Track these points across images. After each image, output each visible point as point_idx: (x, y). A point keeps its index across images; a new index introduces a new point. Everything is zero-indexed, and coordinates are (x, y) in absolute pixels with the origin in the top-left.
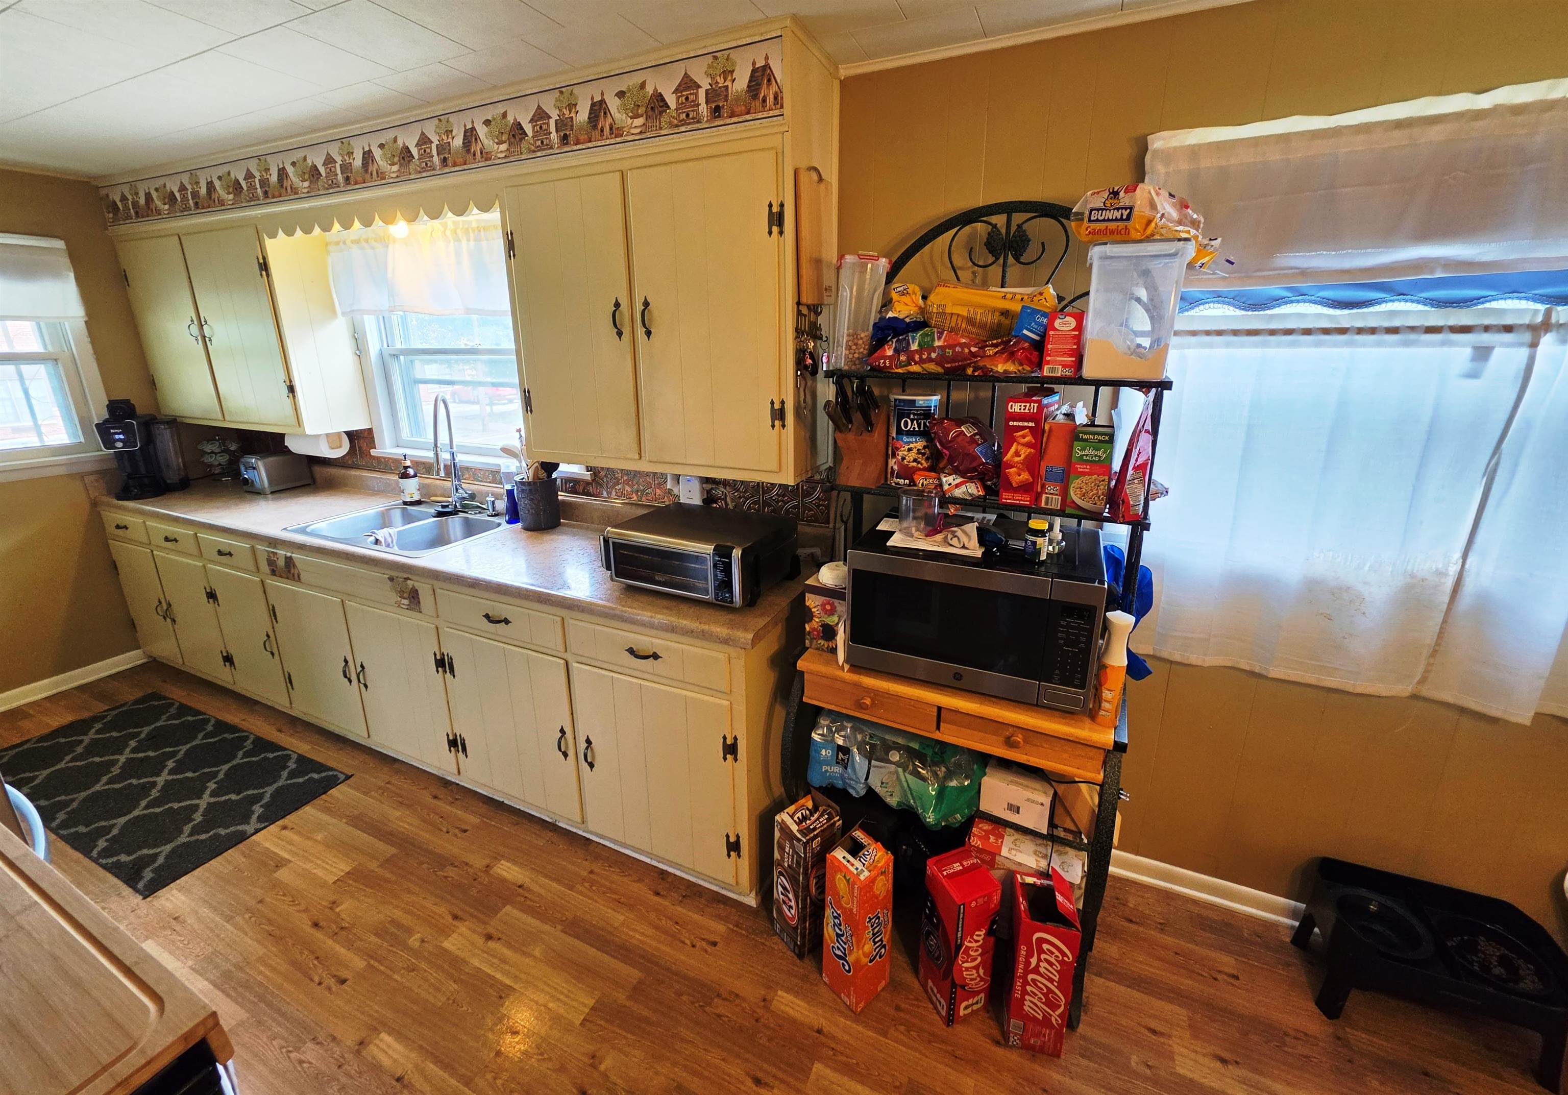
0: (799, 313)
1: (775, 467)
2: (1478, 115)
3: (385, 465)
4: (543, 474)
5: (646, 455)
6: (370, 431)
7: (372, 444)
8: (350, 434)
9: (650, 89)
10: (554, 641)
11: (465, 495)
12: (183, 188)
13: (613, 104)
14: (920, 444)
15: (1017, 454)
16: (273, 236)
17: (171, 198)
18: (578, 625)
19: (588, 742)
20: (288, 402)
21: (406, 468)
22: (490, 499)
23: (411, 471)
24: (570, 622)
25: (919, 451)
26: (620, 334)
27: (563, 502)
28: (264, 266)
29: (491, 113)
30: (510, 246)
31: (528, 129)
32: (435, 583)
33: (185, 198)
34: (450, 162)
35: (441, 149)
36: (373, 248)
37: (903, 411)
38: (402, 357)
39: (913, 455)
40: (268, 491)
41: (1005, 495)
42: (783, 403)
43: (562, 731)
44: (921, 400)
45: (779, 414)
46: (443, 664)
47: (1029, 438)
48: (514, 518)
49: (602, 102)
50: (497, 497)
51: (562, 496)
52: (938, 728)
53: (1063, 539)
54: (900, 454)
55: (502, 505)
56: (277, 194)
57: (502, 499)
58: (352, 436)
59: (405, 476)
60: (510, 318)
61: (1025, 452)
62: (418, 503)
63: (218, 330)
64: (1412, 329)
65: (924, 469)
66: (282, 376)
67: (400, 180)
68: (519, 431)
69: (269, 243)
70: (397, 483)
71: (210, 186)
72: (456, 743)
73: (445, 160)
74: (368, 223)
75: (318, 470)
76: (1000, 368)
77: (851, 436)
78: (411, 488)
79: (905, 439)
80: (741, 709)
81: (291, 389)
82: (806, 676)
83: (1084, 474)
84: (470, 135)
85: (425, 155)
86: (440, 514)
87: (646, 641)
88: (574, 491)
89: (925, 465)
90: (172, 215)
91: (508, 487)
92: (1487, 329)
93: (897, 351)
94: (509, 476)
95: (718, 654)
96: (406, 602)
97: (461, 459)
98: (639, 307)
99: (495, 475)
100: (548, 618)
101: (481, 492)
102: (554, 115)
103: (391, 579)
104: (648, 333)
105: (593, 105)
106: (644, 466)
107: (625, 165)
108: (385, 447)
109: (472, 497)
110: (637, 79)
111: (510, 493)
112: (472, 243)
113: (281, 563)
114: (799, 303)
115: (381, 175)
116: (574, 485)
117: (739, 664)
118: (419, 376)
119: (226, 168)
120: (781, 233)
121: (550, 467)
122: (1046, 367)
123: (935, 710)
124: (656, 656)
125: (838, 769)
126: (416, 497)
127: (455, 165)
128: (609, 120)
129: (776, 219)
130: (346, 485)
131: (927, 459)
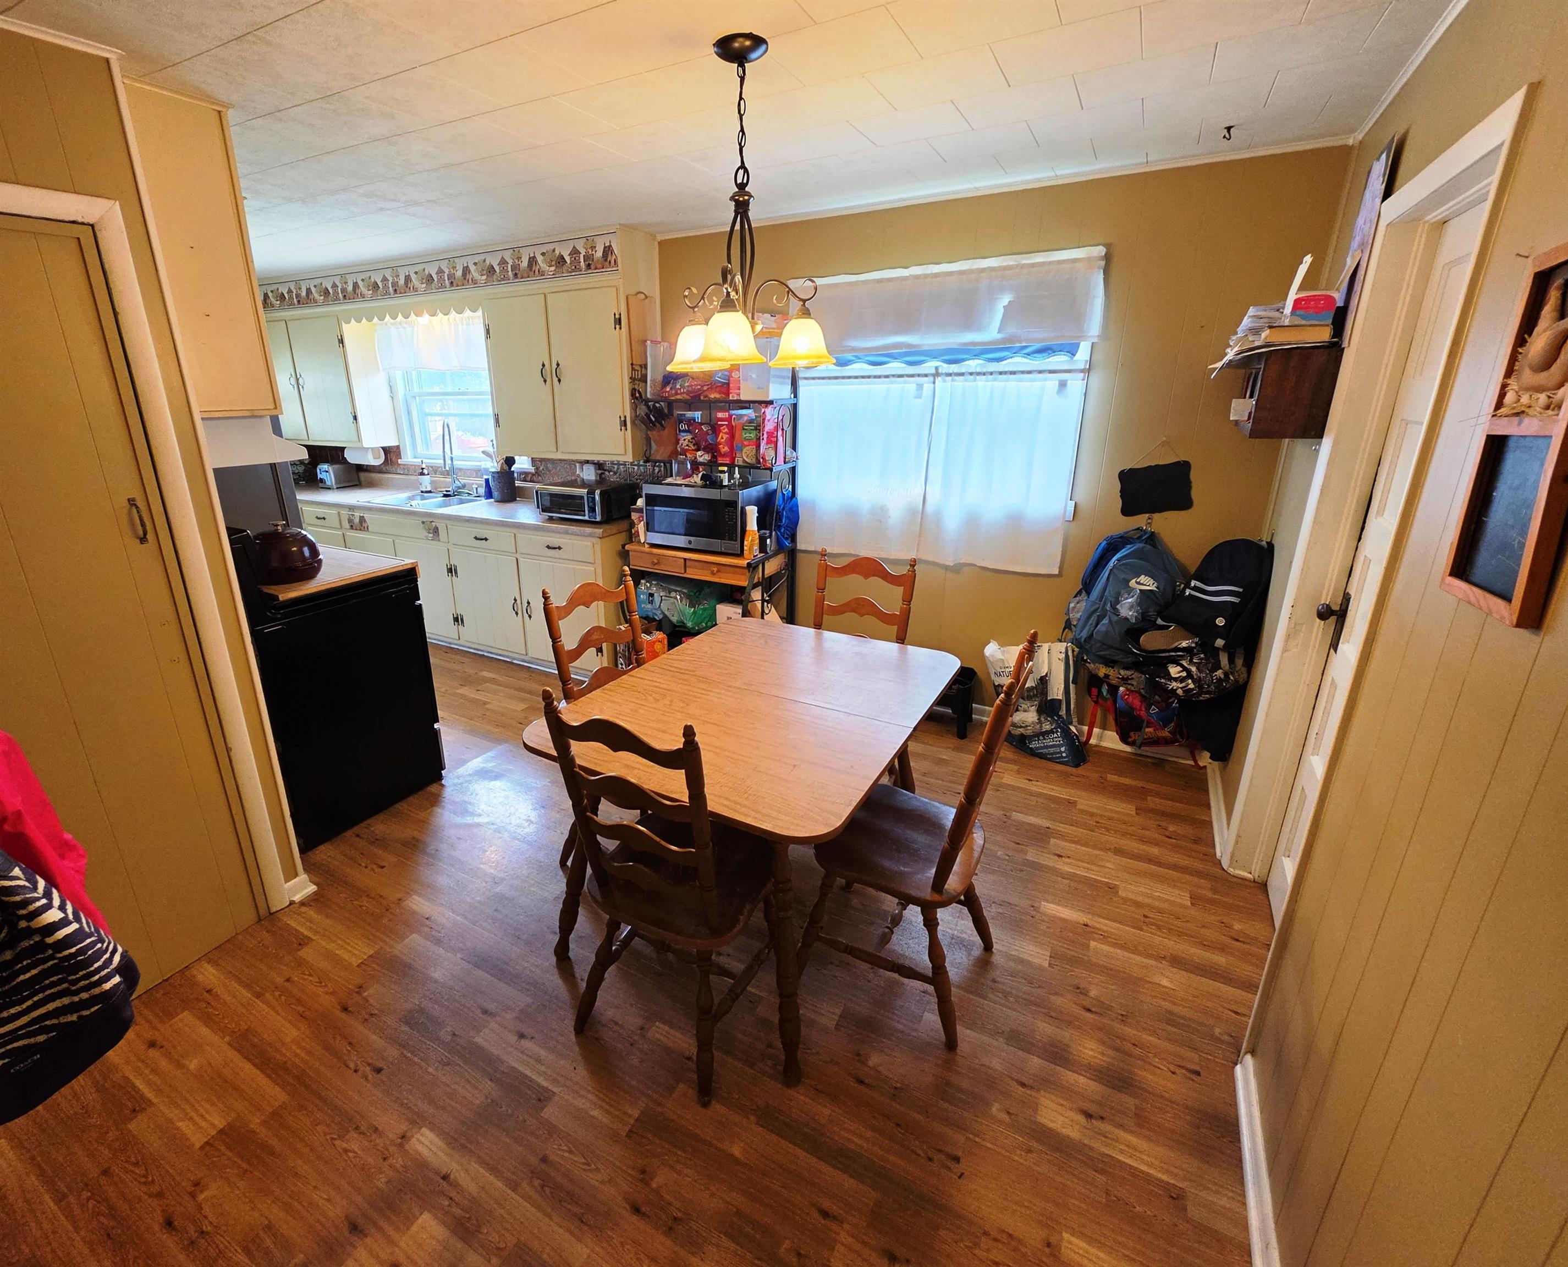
0: (633, 369)
1: (623, 452)
2: (904, 279)
3: (407, 470)
4: (506, 467)
5: (560, 449)
6: (398, 447)
7: (399, 455)
8: (384, 449)
9: (557, 252)
10: (509, 546)
11: (460, 485)
12: (290, 291)
13: (540, 259)
14: (689, 437)
15: (722, 438)
16: (348, 322)
17: (282, 297)
18: (522, 536)
19: (528, 603)
20: (353, 426)
21: (423, 469)
22: (475, 486)
23: (425, 471)
24: (518, 535)
25: (689, 441)
26: (545, 381)
27: (518, 487)
28: (341, 341)
29: (477, 259)
30: (488, 332)
31: (497, 268)
32: (448, 522)
33: (291, 298)
34: (455, 284)
35: (450, 276)
36: (404, 328)
37: (680, 420)
38: (417, 398)
39: (686, 443)
40: (335, 487)
41: (719, 459)
42: (625, 417)
43: (515, 600)
44: (689, 414)
45: (624, 423)
46: (451, 570)
47: (726, 430)
48: (489, 495)
49: (534, 257)
50: (480, 486)
51: (518, 483)
52: (685, 572)
53: (740, 478)
54: (681, 442)
55: (482, 491)
56: (352, 297)
57: (482, 487)
58: (386, 450)
59: (422, 474)
60: (487, 372)
61: (725, 436)
62: (430, 492)
63: (309, 381)
64: (893, 376)
65: (693, 450)
66: (350, 410)
67: (425, 293)
68: (492, 441)
69: (345, 326)
70: (417, 480)
71: (309, 291)
72: (458, 620)
73: (452, 283)
74: (406, 317)
75: (363, 475)
76: (712, 396)
77: (654, 433)
78: (426, 482)
79: (682, 434)
80: (599, 571)
81: (355, 418)
82: (630, 553)
83: (747, 446)
84: (466, 270)
85: (441, 279)
86: (445, 496)
87: (555, 540)
88: (525, 480)
89: (693, 448)
90: (281, 308)
91: (486, 477)
92: (919, 375)
93: (671, 389)
94: (486, 471)
95: (588, 543)
96: (431, 535)
97: (457, 463)
98: (554, 366)
99: (478, 472)
100: (508, 534)
101: (469, 484)
102: (510, 262)
103: (423, 523)
104: (559, 381)
105: (530, 258)
106: (559, 456)
107: (546, 291)
108: (408, 458)
109: (464, 486)
110: (551, 247)
111: (487, 481)
112: (465, 326)
113: (357, 520)
114: (632, 364)
115: (415, 289)
116: (525, 476)
117: (598, 548)
118: (427, 411)
119: (319, 281)
120: (620, 328)
121: (510, 461)
122: (731, 395)
123: (683, 560)
124: (560, 548)
125: (649, 606)
126: (429, 489)
127: (457, 286)
128: (538, 267)
129: (618, 321)
130: (381, 485)
131: (694, 445)
